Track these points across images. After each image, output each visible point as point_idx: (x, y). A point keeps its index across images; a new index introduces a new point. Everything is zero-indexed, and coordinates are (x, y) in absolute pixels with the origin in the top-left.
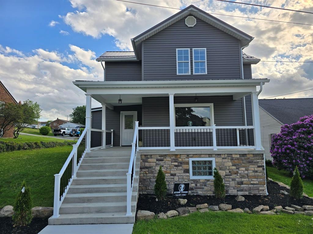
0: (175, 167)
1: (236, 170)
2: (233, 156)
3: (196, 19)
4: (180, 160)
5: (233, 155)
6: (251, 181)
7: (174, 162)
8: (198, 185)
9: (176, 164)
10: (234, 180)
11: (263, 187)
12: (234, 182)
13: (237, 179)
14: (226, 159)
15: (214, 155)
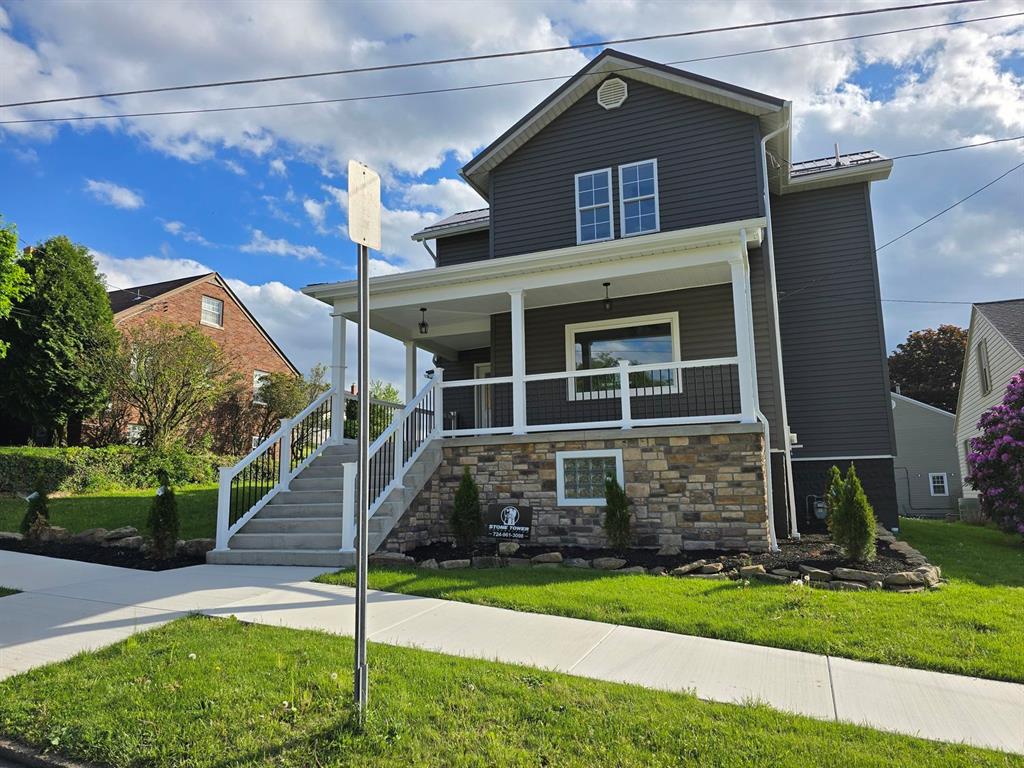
0: (520, 477)
1: (680, 481)
2: (673, 442)
3: (625, 85)
4: (534, 457)
5: (671, 440)
6: (723, 511)
7: (520, 463)
8: (579, 521)
9: (525, 467)
10: (673, 508)
11: (760, 528)
12: (672, 513)
13: (683, 507)
14: (651, 450)
15: (620, 443)
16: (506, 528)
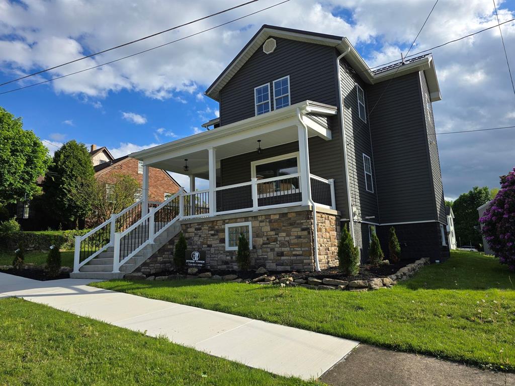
0: (211, 237)
1: (275, 236)
2: (272, 217)
3: (275, 41)
4: (216, 227)
5: (271, 216)
6: (293, 251)
7: (211, 231)
8: (234, 257)
9: (213, 232)
10: (272, 250)
11: (309, 259)
12: (272, 253)
13: (276, 249)
14: (263, 221)
15: (250, 219)
16: (194, 261)
